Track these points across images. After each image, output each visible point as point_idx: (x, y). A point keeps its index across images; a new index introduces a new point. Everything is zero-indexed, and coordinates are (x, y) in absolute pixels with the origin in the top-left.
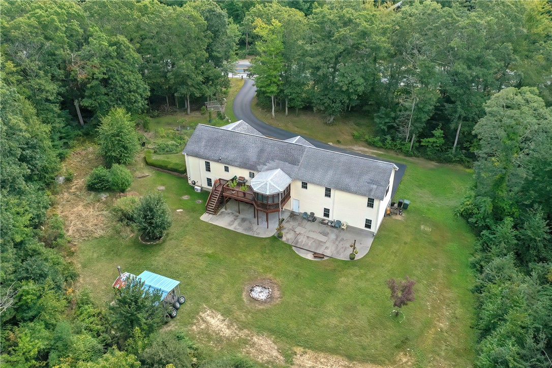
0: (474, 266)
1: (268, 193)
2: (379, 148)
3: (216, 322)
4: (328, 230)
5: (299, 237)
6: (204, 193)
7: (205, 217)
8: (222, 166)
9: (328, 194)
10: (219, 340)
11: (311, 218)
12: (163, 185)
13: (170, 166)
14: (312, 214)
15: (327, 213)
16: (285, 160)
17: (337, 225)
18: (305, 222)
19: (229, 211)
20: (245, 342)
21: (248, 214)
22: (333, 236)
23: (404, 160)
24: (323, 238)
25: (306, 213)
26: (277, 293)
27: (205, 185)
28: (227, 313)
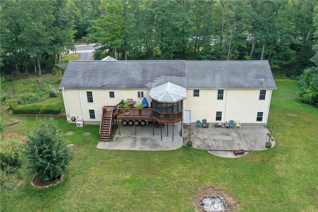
4: (225, 131)
5: (207, 142)
6: (87, 127)
7: (101, 145)
8: (107, 93)
9: (220, 97)
11: (204, 125)
14: (205, 121)
15: (219, 117)
16: (171, 75)
17: (231, 125)
18: (201, 129)
19: (123, 135)
21: (146, 135)
22: (235, 135)
25: (198, 122)
26: (231, 200)
27: (87, 118)
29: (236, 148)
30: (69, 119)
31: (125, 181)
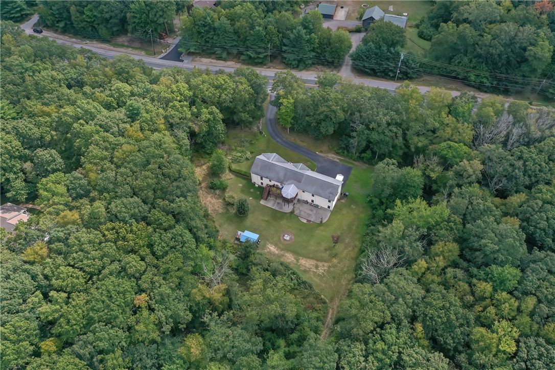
0: (367, 225)
1: (289, 198)
2: (341, 156)
3: (272, 248)
4: (313, 208)
5: (301, 212)
6: (259, 187)
7: (262, 202)
8: (268, 180)
9: (313, 196)
10: (274, 255)
11: (306, 202)
12: (241, 183)
13: (243, 173)
15: (313, 201)
16: (296, 180)
17: (317, 206)
18: (303, 204)
19: (270, 199)
20: (283, 255)
21: (280, 201)
22: (314, 212)
23: (352, 164)
24: (310, 213)
25: (304, 200)
26: (293, 237)
27: (260, 184)
28: (276, 245)
29: (310, 219)
30: (252, 182)
31: (265, 221)
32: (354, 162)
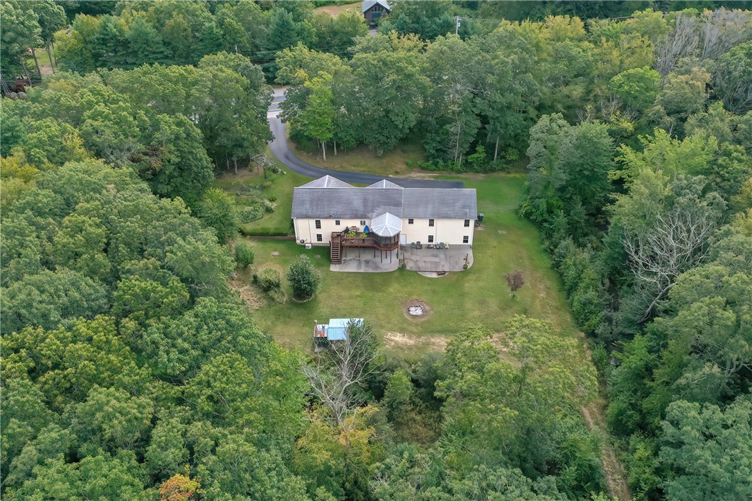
0: (545, 251)
1: (392, 235)
2: (433, 171)
3: (399, 338)
4: (435, 252)
5: (418, 263)
6: (316, 249)
7: (334, 268)
8: (333, 222)
9: (431, 224)
10: (410, 348)
11: (418, 246)
12: (275, 250)
13: (272, 231)
14: (419, 243)
15: (431, 239)
16: (389, 204)
17: (441, 247)
18: (415, 250)
19: (348, 258)
20: (427, 344)
21: (367, 256)
22: (442, 256)
23: (458, 178)
24: (436, 260)
25: (413, 244)
26: (428, 308)
27: (315, 241)
28: (402, 331)
29: (440, 269)
30: (298, 242)
31: (358, 296)
32: (459, 175)
